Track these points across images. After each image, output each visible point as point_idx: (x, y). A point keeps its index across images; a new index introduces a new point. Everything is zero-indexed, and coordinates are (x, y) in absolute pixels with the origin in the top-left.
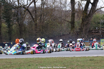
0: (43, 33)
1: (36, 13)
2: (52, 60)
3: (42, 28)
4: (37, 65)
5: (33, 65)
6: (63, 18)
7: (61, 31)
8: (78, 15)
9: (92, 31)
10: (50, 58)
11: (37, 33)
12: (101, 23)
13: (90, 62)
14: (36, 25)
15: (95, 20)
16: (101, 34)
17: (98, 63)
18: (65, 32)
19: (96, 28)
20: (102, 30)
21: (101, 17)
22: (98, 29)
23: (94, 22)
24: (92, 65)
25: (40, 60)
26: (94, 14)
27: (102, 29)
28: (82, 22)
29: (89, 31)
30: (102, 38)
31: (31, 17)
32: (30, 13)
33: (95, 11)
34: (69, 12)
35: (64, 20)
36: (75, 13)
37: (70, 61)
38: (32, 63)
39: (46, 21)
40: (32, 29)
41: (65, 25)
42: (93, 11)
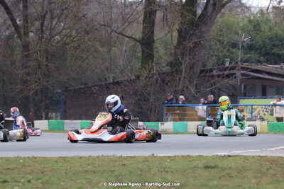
0: (49, 76)
1: (25, 7)
2: (78, 164)
3: (47, 58)
4: (29, 181)
5: (16, 181)
6: (114, 26)
7: (107, 69)
8: (165, 19)
9: (211, 70)
10: (72, 158)
11: (28, 74)
12: (242, 47)
13: (206, 173)
14: (26, 47)
15: (221, 35)
16: (241, 83)
17: (230, 177)
18: (122, 72)
19: (223, 63)
20: (243, 68)
21: (241, 25)
22: (230, 63)
23: (220, 41)
24: (211, 183)
25: (40, 164)
26: (217, 13)
27: (245, 65)
28: (179, 43)
29: (202, 71)
30: (245, 96)
31: (9, 22)
32: (6, 8)
33: (223, 6)
34: (134, 6)
35: (120, 33)
36: (155, 12)
37: (138, 168)
38: (13, 176)
39: (58, 38)
40: (13, 63)
41: (121, 51)
42: (215, 4)
